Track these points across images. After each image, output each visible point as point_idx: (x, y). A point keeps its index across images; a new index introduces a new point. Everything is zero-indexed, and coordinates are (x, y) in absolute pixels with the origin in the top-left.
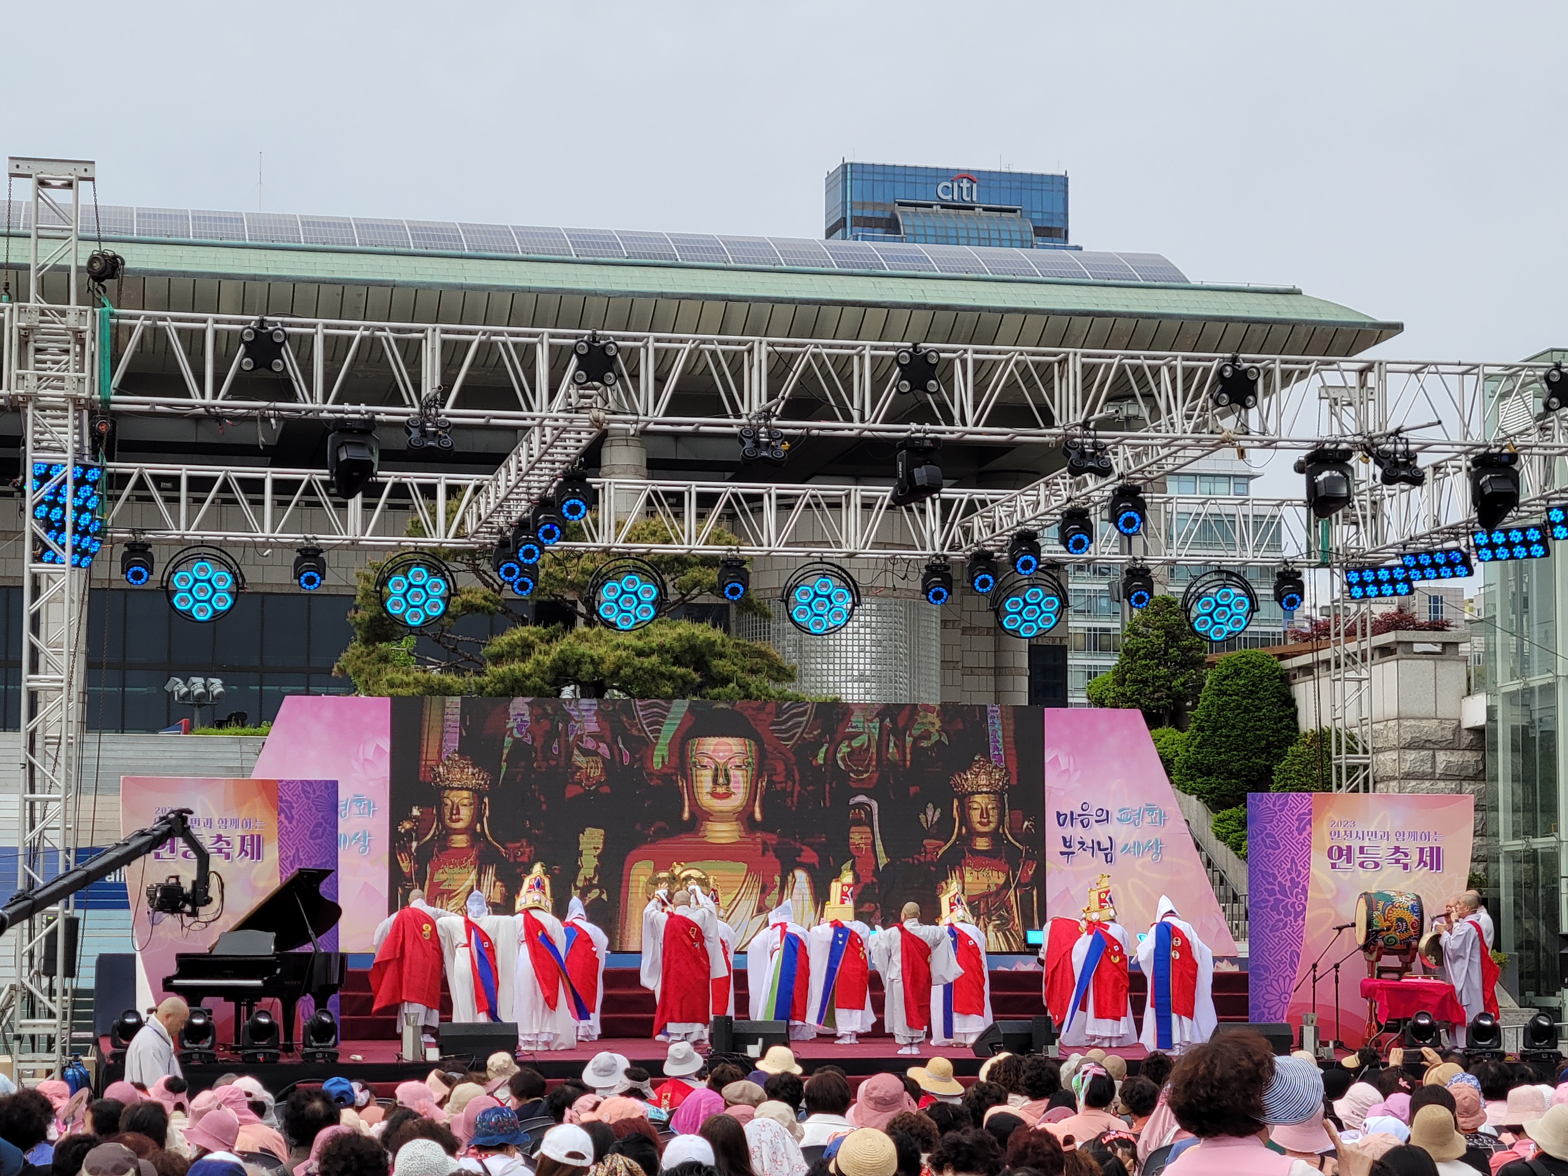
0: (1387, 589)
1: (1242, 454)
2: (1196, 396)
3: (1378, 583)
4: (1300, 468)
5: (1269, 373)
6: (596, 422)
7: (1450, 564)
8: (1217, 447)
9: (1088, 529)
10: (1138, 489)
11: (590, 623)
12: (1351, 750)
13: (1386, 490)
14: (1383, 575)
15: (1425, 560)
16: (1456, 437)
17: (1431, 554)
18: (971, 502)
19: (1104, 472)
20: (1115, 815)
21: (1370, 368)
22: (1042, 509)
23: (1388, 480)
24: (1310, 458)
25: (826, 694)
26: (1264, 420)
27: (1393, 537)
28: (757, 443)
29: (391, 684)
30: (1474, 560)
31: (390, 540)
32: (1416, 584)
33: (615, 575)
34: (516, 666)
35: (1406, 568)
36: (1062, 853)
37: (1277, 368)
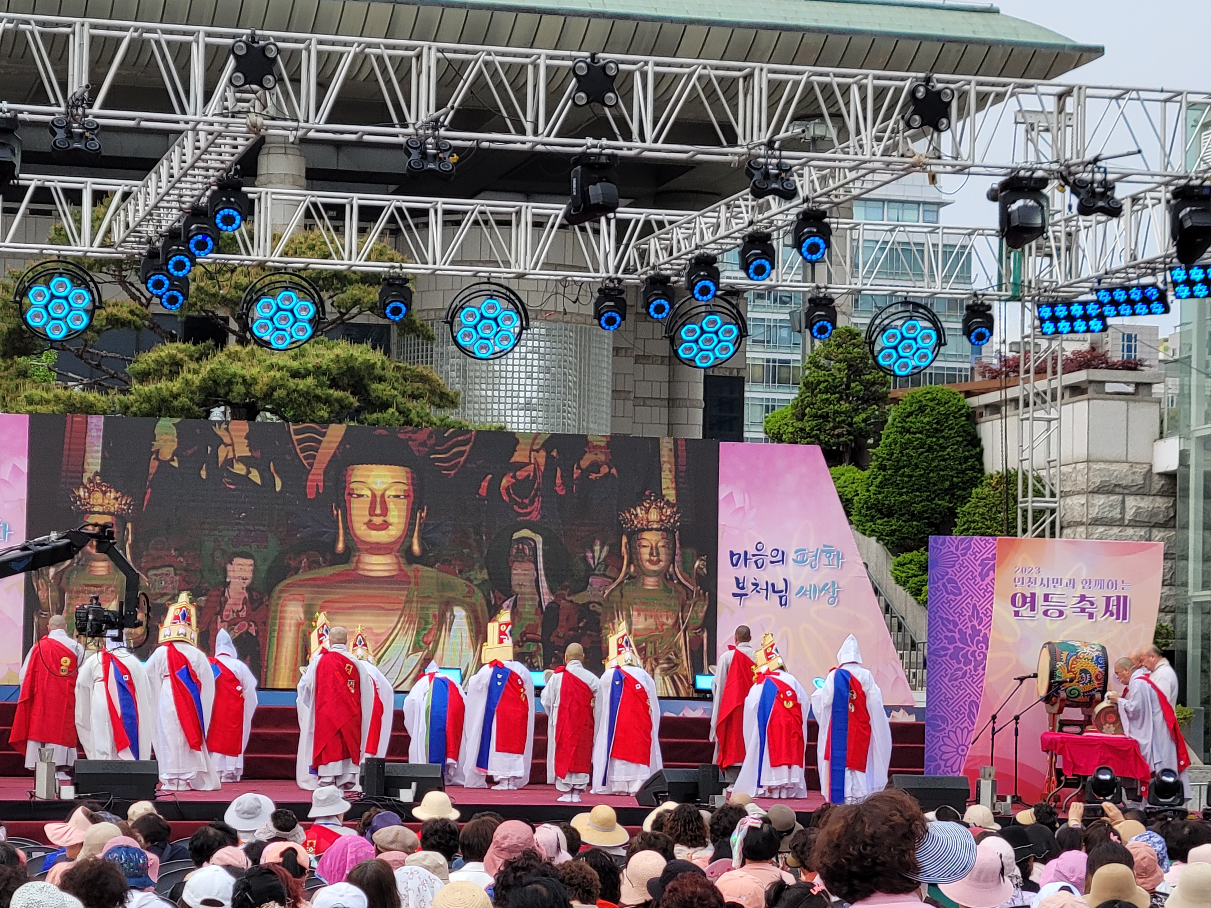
0: (1080, 325)
1: (933, 179)
2: (888, 117)
3: (1071, 318)
4: (993, 196)
5: (963, 95)
6: (254, 128)
7: (1146, 301)
8: (908, 171)
9: (769, 254)
10: (823, 214)
11: (242, 341)
12: (1038, 493)
13: (1082, 221)
14: (1077, 310)
15: (1120, 296)
16: (1156, 168)
17: (1126, 289)
18: (648, 223)
19: (789, 194)
20: (791, 556)
21: (1069, 92)
22: (722, 232)
23: (1084, 210)
24: (1004, 186)
25: (490, 422)
26: (957, 145)
27: (1088, 271)
28: (424, 155)
29: (30, 401)
30: (1170, 296)
31: (33, 248)
32: (1110, 321)
33: (269, 290)
34: (163, 385)
35: (1100, 304)
36: (735, 595)
37: (973, 90)
